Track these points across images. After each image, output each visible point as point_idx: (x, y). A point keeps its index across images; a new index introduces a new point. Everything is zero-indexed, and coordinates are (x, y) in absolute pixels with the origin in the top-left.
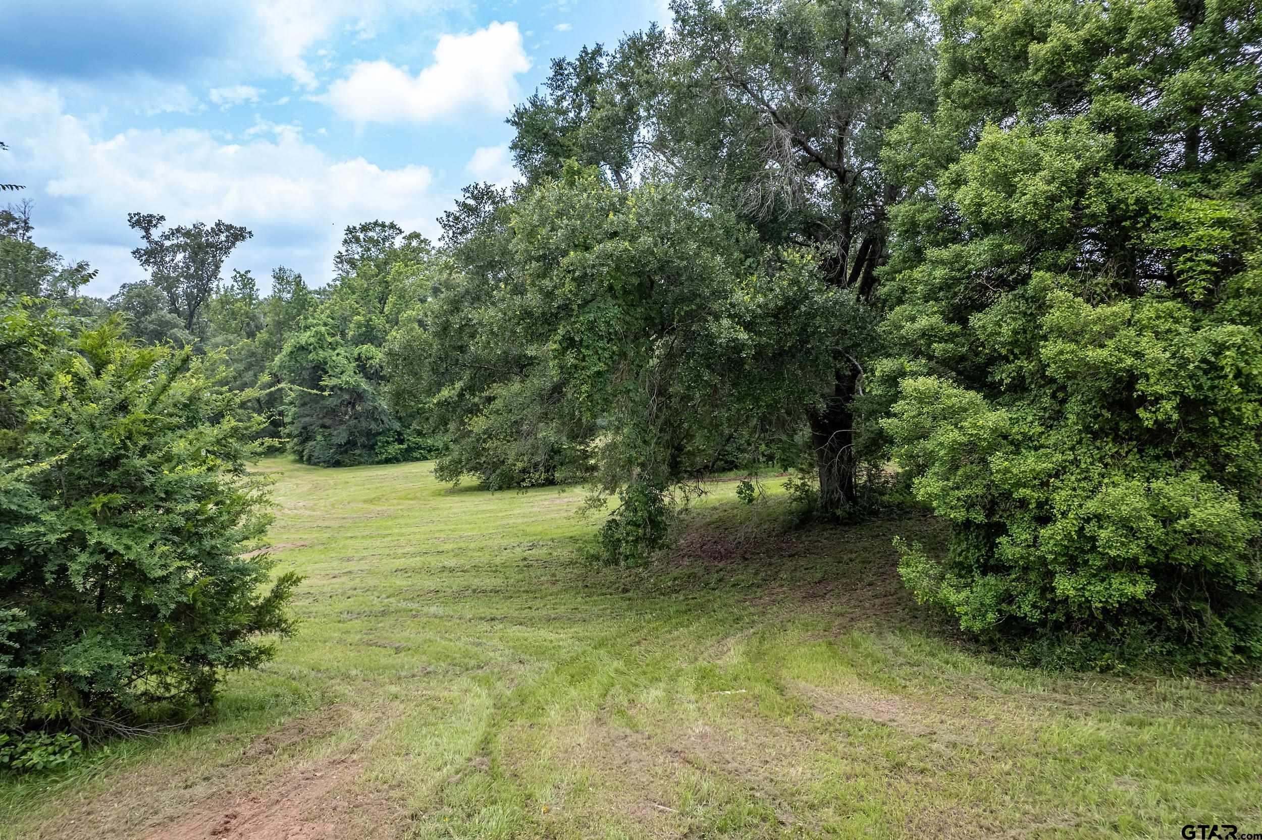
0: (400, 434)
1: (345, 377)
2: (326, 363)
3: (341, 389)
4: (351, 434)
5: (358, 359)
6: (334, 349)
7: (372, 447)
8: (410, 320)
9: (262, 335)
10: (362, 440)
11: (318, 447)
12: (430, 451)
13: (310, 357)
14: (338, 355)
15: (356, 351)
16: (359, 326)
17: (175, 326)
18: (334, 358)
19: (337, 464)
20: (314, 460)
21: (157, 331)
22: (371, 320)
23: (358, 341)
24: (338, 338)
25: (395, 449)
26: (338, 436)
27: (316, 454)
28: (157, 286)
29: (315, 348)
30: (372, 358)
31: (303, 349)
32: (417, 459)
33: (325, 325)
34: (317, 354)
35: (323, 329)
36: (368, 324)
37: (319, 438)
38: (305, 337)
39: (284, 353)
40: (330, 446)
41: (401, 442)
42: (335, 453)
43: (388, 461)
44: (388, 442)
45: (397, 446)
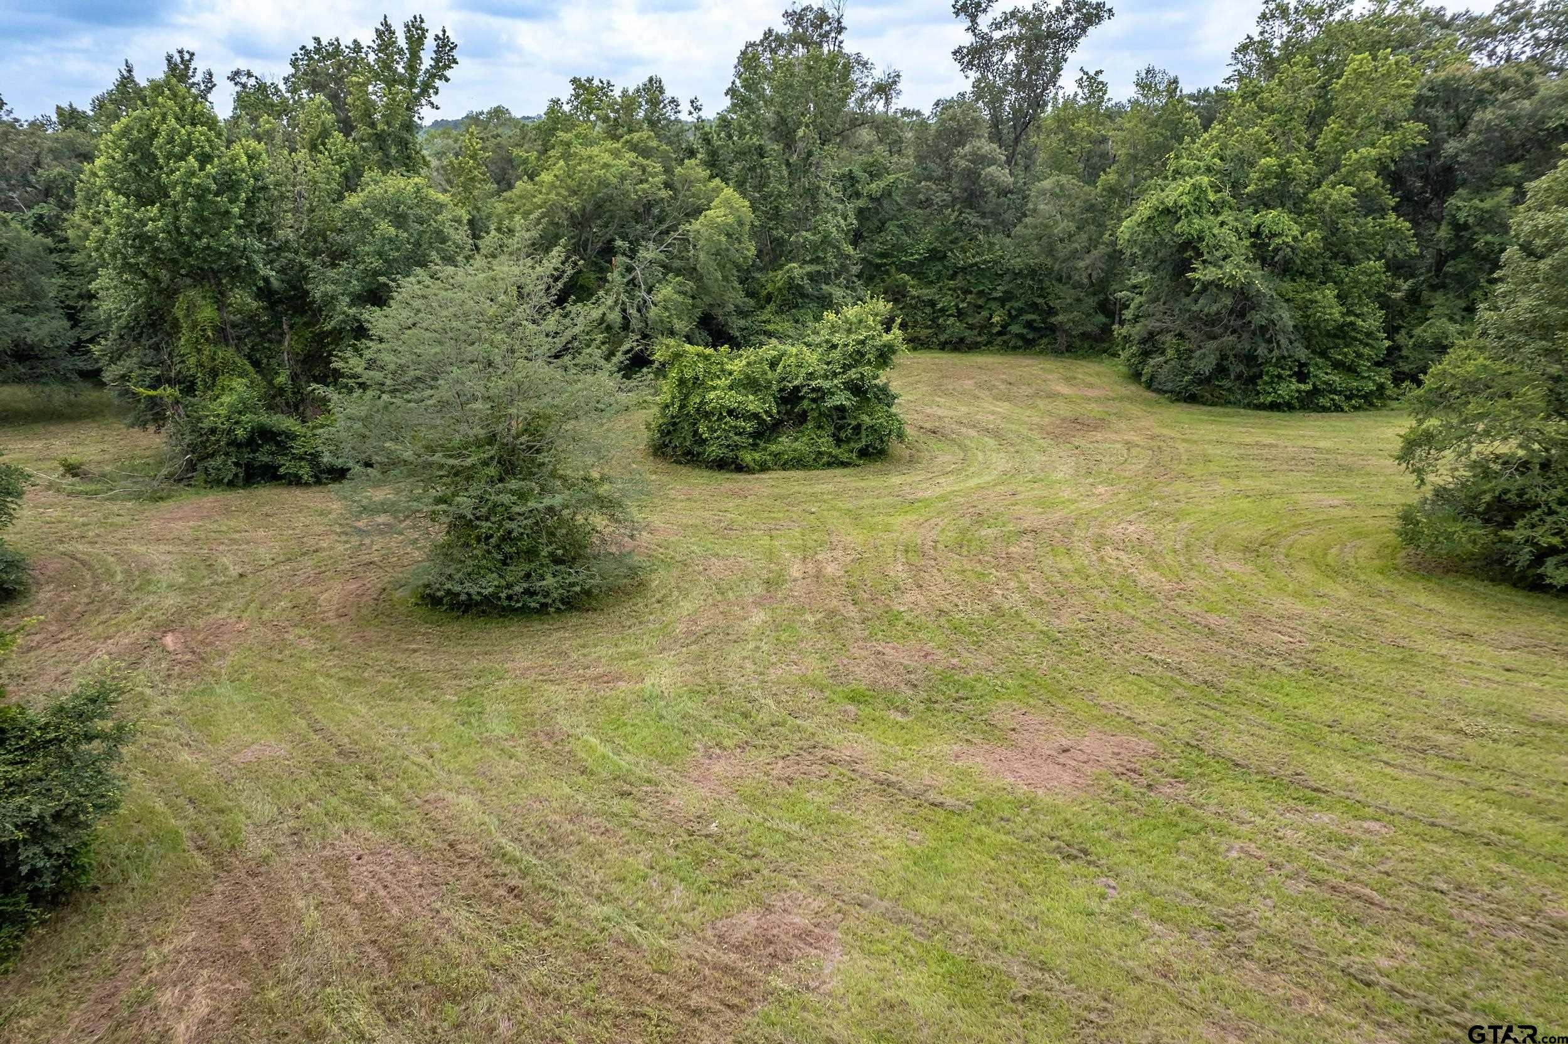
0: (1302, 365)
1: (1228, 268)
2: (1201, 239)
3: (1219, 287)
4: (1224, 357)
5: (1256, 234)
6: (1217, 213)
7: (1253, 380)
8: (1361, 166)
9: (1109, 177)
10: (1236, 368)
11: (1166, 367)
12: (1349, 398)
13: (1178, 228)
14: (1222, 224)
15: (1255, 220)
16: (1267, 174)
17: (993, 162)
18: (1216, 231)
19: (1192, 399)
20: (1155, 385)
21: (969, 170)
22: (1288, 163)
23: (1262, 201)
24: (1226, 194)
25: (1290, 388)
26: (1201, 359)
27: (1162, 378)
28: (977, 101)
29: (1187, 214)
30: (1280, 235)
31: (1169, 213)
32: (1325, 409)
33: (1209, 170)
34: (1190, 224)
35: (1205, 180)
36: (1283, 174)
37: (1170, 353)
38: (1175, 192)
39: (1136, 217)
40: (1185, 371)
41: (1302, 377)
42: (1192, 382)
43: (1274, 407)
44: (1280, 377)
45: (1295, 385)
